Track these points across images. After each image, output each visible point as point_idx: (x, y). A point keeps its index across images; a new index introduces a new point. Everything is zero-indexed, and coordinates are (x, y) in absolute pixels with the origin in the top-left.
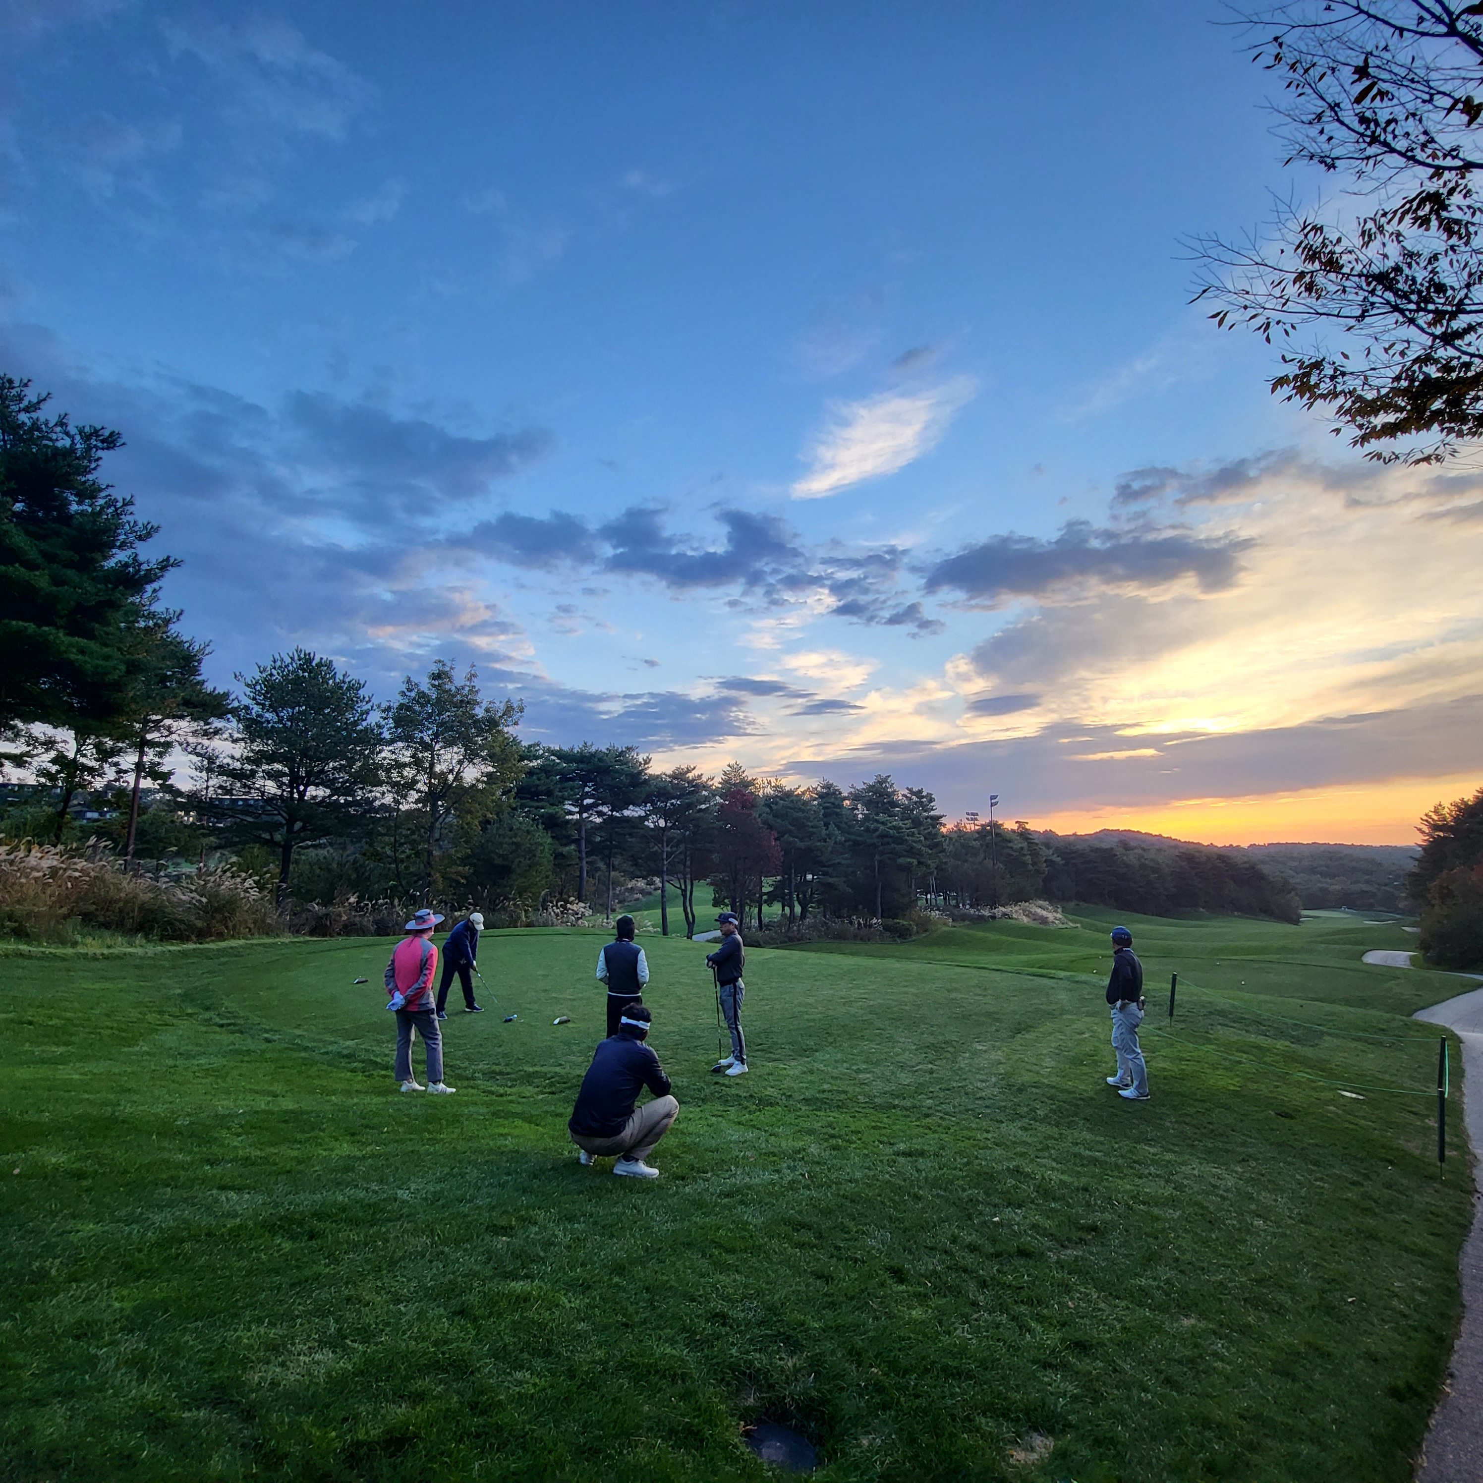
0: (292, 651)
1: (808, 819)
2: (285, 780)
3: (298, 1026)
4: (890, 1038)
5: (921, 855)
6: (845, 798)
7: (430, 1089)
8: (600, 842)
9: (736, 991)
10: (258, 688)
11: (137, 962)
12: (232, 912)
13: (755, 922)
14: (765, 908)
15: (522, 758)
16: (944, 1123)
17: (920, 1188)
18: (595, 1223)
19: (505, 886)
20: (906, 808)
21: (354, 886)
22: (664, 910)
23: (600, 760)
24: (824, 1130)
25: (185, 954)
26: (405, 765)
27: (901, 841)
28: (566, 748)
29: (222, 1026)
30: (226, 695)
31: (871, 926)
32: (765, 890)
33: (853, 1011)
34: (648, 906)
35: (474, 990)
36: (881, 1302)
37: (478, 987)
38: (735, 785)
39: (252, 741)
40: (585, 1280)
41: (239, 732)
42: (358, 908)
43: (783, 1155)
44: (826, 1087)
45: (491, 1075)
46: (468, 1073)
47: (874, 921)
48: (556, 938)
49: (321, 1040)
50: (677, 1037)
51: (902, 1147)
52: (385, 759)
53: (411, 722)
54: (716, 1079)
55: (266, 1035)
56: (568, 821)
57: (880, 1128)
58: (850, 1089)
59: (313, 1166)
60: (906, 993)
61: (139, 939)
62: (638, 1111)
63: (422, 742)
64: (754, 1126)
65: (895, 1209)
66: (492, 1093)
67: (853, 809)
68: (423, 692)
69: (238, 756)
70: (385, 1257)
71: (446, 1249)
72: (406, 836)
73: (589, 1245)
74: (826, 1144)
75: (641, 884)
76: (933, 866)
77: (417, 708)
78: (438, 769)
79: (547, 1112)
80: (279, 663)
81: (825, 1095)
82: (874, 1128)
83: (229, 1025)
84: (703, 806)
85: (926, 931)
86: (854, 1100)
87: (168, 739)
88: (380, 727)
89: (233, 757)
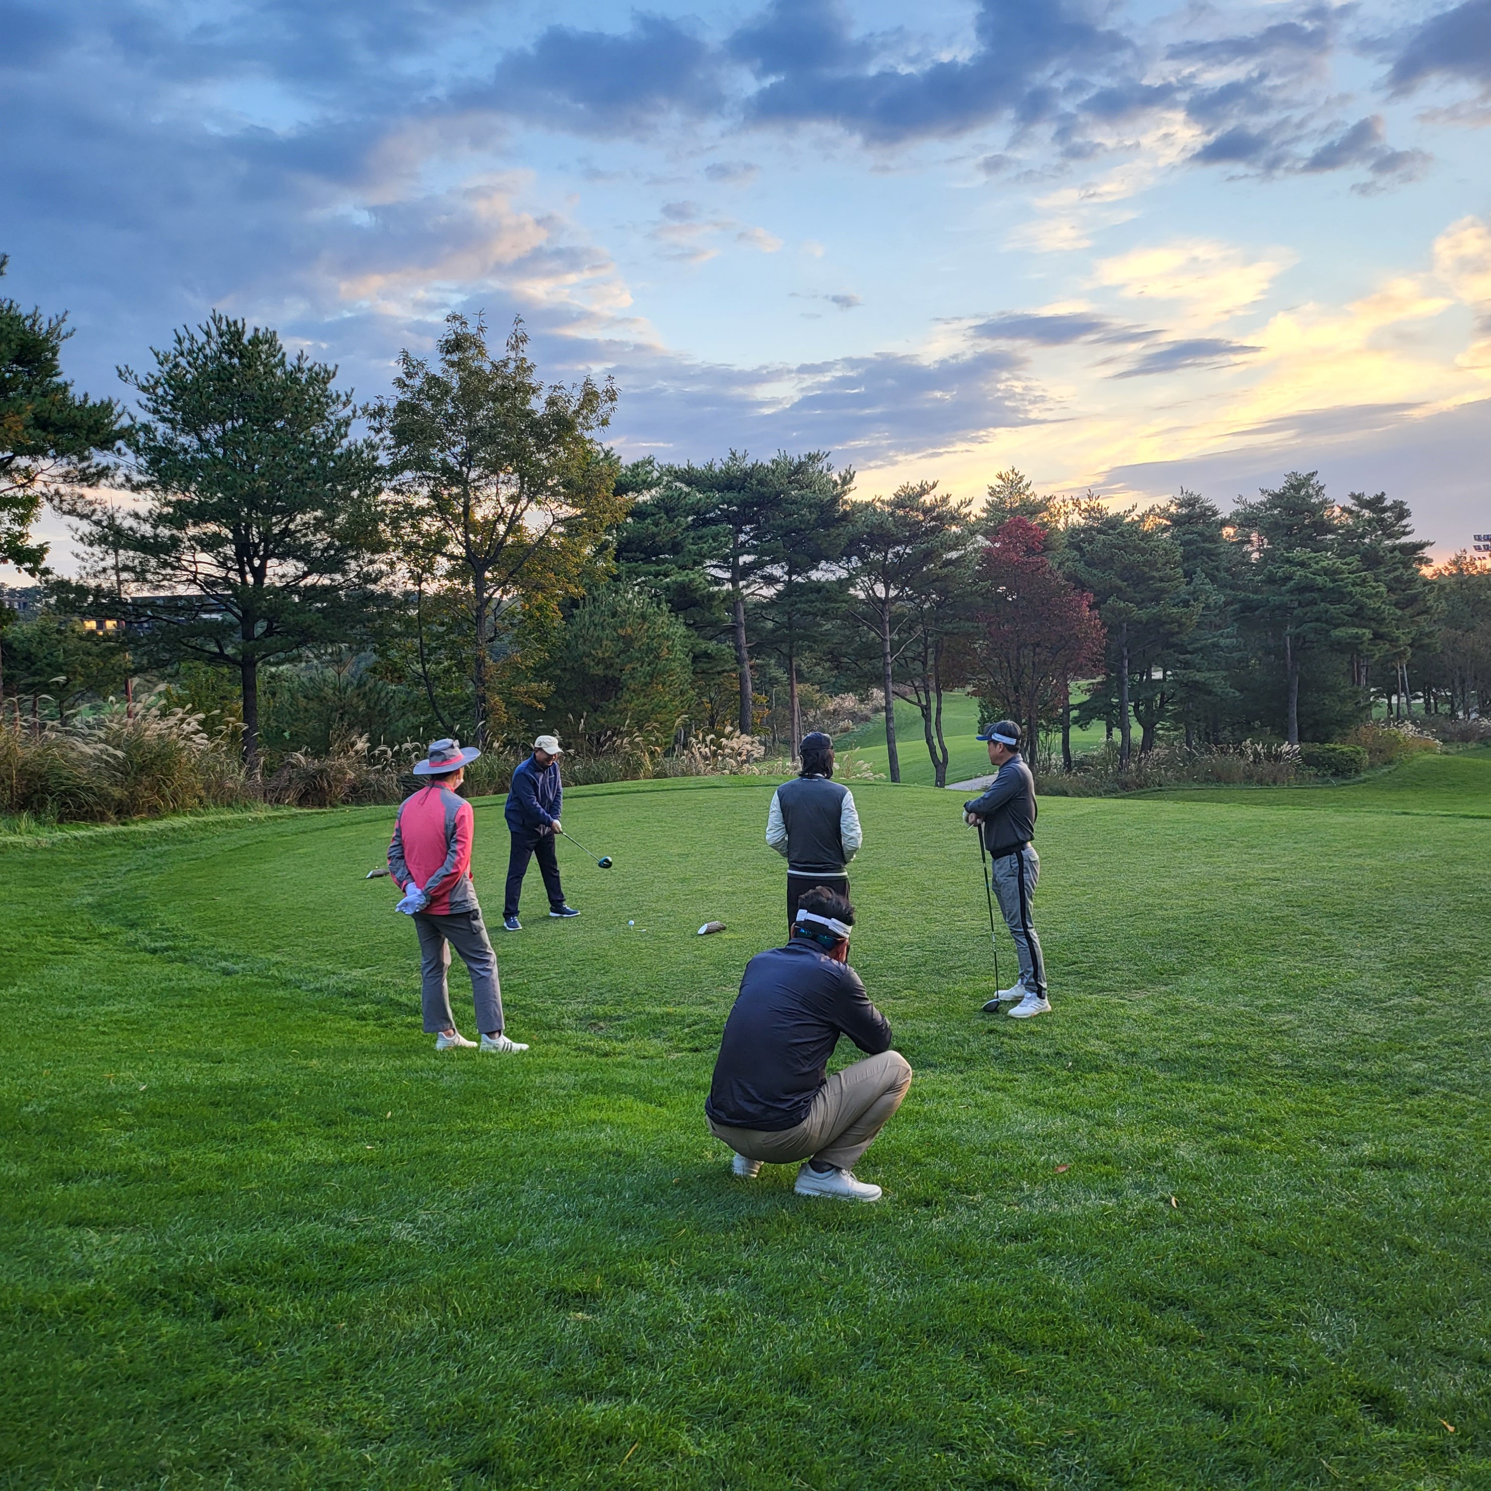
0: (205, 319)
1: (1152, 565)
2: (230, 550)
3: (276, 949)
4: (1329, 951)
5: (1381, 621)
6: (1224, 523)
7: (484, 1046)
8: (773, 631)
9: (1022, 868)
10: (160, 391)
11: (26, 856)
12: (168, 771)
13: (1057, 759)
14: (1075, 733)
15: (621, 489)
16: (1455, 1107)
17: (1416, 1231)
18: (755, 1288)
19: (612, 713)
20: (1350, 533)
21: (365, 724)
22: (891, 742)
23: (761, 482)
24: (1207, 1116)
25: (100, 842)
26: (424, 512)
27: (1338, 596)
28: (699, 464)
29: (154, 951)
30: (106, 408)
31: (1278, 757)
32: (1073, 701)
33: (1253, 901)
34: (865, 741)
35: (563, 882)
36: (1349, 1464)
37: (570, 878)
38: (1012, 511)
39: (165, 489)
40: (729, 1402)
41: (140, 472)
42: (371, 759)
43: (1124, 1161)
44: (1204, 1037)
45: (590, 1021)
46: (552, 1018)
47: (1286, 747)
48: (701, 795)
49: (311, 969)
50: (918, 953)
51: (1367, 1149)
52: (386, 503)
53: (422, 431)
54: (990, 1025)
55: (223, 964)
56: (712, 596)
57: (1318, 1114)
58: (1254, 1042)
59: (248, 1181)
60: (1361, 868)
61: (25, 820)
62: (832, 1081)
63: (446, 469)
64: (1064, 1108)
65: (1364, 1270)
66: (591, 1051)
67: (1243, 543)
68: (434, 377)
69: (143, 513)
70: (349, 1351)
71: (467, 1338)
72: (439, 637)
73: (741, 1329)
74: (1209, 1143)
75: (849, 701)
76: (1405, 640)
77: (428, 406)
78: (479, 514)
79: (680, 1082)
80: (186, 345)
81: (1203, 1053)
82: (1305, 1113)
83: (167, 949)
84: (954, 555)
85: (1390, 762)
86: (1262, 1062)
87: (30, 492)
88: (372, 447)
89: (136, 516)
